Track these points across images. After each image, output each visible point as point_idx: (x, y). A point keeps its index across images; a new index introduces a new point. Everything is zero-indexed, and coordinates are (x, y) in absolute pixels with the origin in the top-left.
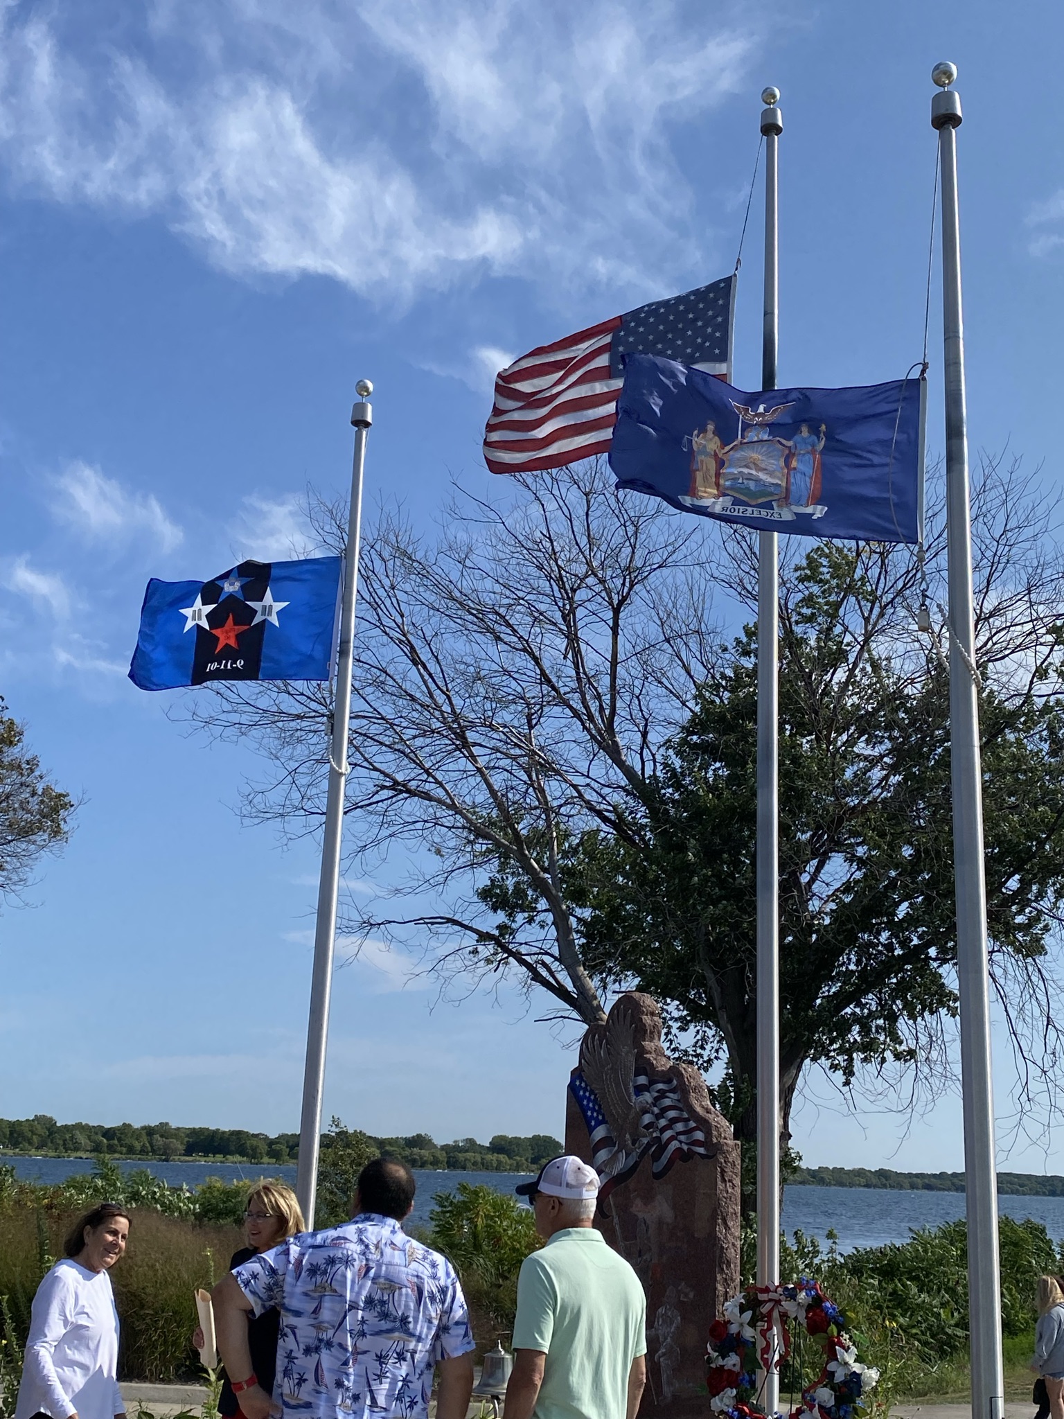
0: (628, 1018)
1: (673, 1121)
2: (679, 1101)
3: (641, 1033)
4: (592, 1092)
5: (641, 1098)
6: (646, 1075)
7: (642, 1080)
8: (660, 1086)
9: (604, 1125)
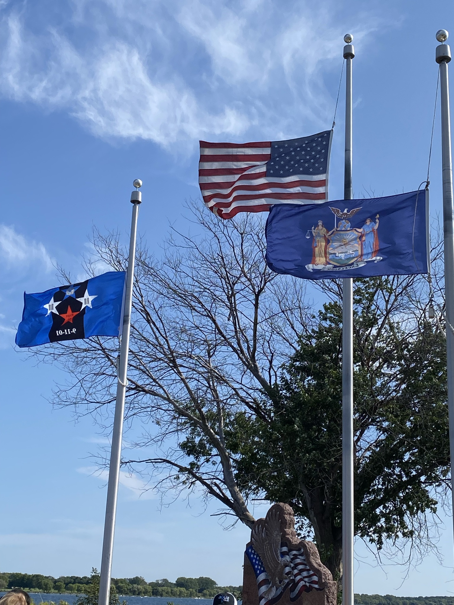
0: (277, 516)
1: (301, 571)
2: (304, 560)
3: (284, 524)
4: (257, 555)
5: (284, 559)
6: (287, 546)
7: (285, 549)
8: (294, 552)
9: (264, 573)
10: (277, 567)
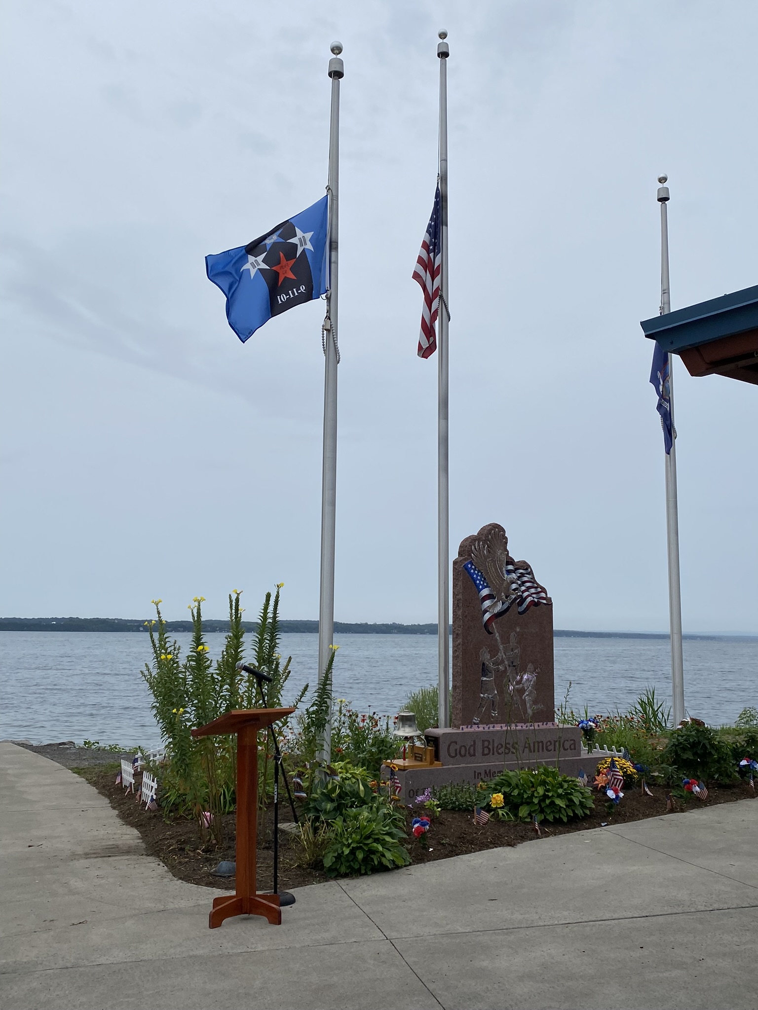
1: (528, 588)
5: (510, 576)
6: (513, 565)
7: (510, 567)
8: (521, 571)
9: (488, 588)
10: (503, 584)
